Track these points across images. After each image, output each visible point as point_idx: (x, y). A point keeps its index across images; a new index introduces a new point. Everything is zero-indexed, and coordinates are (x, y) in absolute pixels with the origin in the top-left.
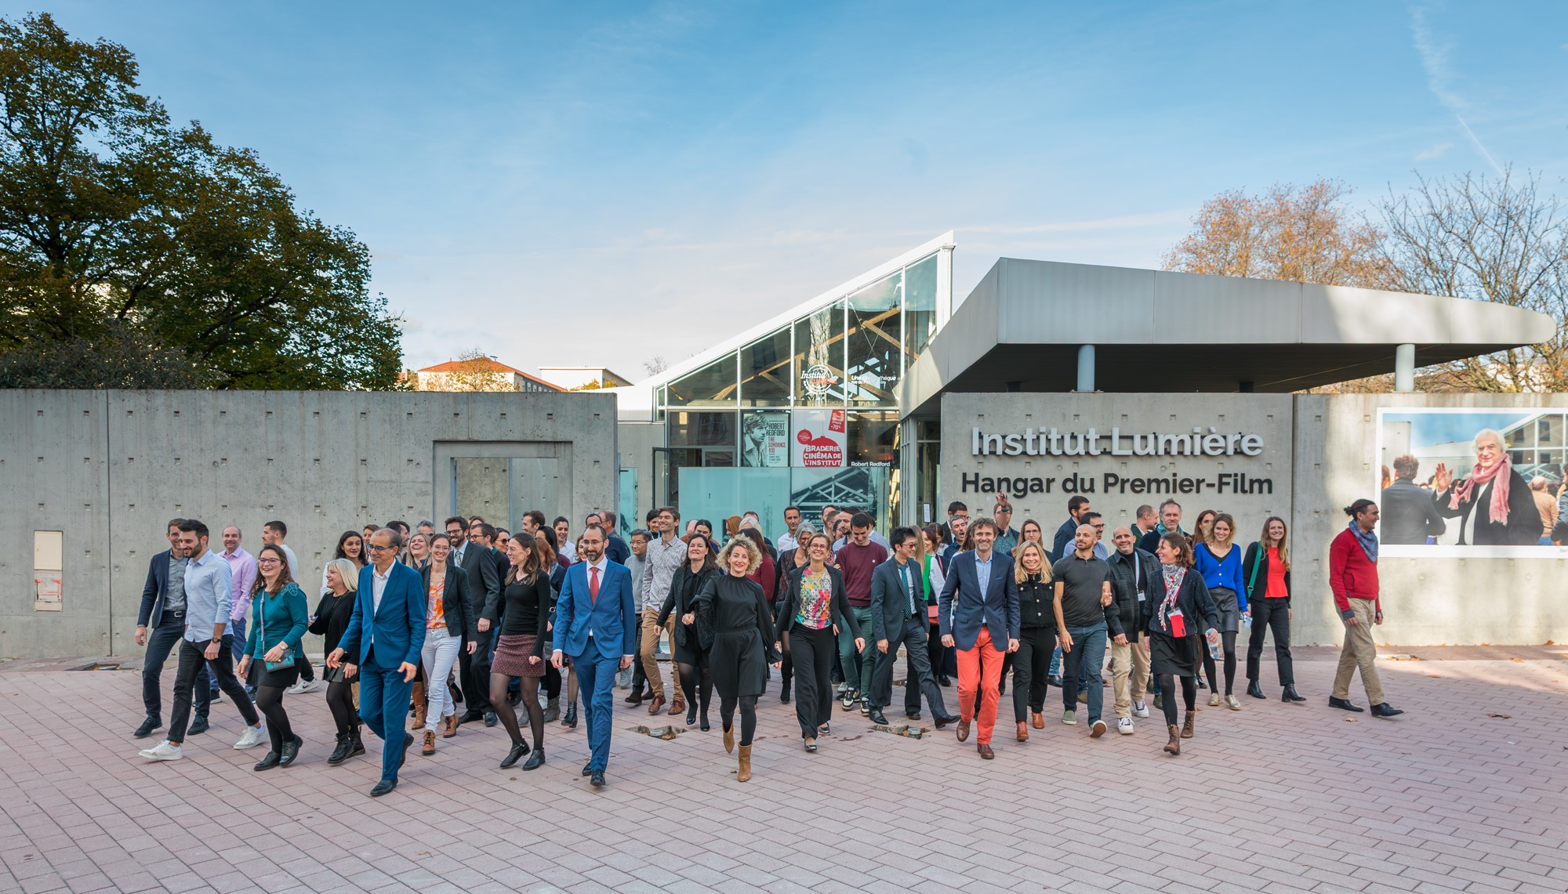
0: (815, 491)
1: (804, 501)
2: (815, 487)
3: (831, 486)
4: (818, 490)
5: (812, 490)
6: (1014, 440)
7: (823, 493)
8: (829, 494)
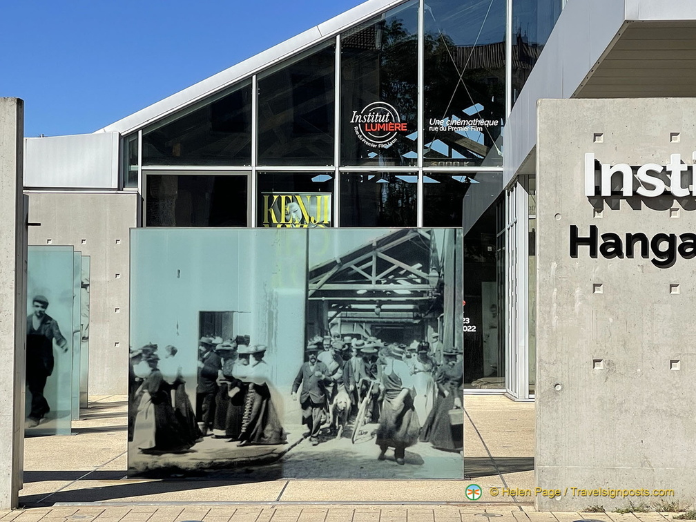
0: (345, 266)
1: (328, 281)
2: (345, 259)
3: (370, 259)
4: (351, 264)
5: (340, 265)
6: (650, 173)
7: (359, 270)
8: (369, 270)
